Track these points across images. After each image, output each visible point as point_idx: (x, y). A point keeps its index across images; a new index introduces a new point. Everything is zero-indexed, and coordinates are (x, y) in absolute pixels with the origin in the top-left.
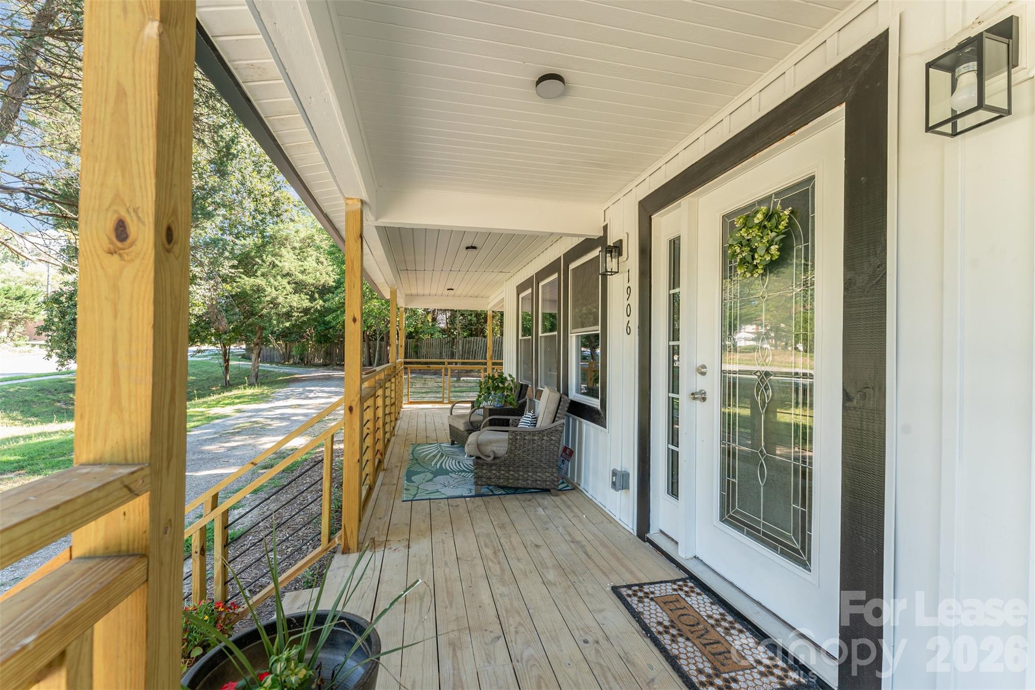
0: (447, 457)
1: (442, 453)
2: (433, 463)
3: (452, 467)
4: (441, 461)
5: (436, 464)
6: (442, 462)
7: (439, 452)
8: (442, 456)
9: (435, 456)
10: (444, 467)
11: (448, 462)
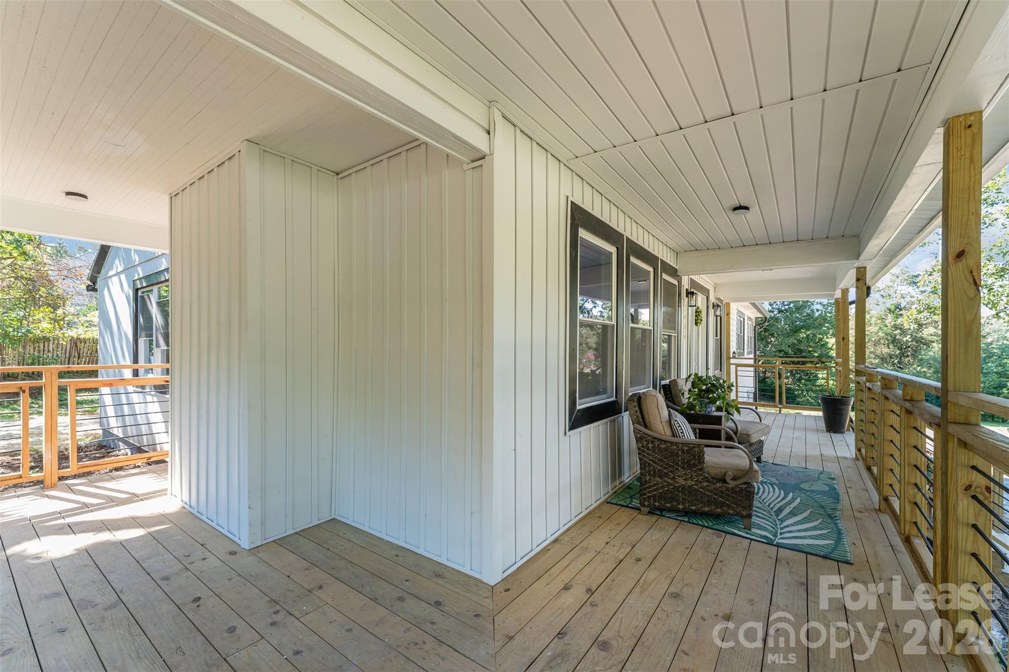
0: (771, 506)
1: (777, 515)
2: (798, 500)
3: (771, 489)
4: (784, 502)
5: (793, 500)
6: (783, 499)
7: (782, 521)
8: (780, 510)
9: (793, 514)
10: (782, 492)
11: (773, 499)
